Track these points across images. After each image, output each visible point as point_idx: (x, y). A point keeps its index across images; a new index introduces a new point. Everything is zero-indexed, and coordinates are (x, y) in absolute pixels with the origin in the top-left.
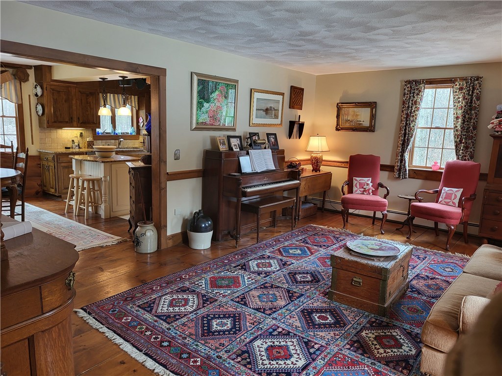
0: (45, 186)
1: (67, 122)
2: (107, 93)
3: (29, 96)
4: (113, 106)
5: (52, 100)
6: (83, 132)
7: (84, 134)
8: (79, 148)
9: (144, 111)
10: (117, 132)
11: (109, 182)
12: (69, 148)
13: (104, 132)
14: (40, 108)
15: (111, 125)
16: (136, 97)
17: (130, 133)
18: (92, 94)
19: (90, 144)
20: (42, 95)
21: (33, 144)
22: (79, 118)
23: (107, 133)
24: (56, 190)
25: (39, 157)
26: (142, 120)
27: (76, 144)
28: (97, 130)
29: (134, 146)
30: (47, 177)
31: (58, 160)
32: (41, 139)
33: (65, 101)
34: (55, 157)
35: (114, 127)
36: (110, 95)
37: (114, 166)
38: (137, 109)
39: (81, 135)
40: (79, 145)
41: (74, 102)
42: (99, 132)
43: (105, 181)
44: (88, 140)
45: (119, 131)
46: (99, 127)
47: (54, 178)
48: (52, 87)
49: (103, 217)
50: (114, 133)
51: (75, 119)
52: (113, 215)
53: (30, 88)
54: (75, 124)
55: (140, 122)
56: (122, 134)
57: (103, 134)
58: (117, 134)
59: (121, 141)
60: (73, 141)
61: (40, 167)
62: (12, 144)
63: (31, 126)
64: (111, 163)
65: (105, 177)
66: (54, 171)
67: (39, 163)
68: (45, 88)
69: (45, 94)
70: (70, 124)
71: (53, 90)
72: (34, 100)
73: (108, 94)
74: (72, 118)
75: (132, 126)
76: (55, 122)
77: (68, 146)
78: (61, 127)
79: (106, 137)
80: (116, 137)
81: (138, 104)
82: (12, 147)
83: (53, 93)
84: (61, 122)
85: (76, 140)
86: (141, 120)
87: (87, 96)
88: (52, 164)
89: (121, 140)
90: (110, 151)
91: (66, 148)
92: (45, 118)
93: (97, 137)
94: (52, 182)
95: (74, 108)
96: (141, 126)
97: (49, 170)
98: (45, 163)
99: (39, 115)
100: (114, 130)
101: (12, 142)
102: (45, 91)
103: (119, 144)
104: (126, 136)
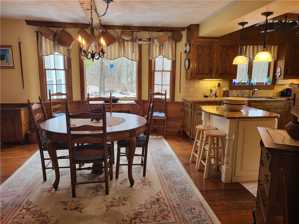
0: (185, 128)
1: (207, 74)
2: (246, 45)
3: (181, 53)
4: (251, 58)
5: (196, 55)
6: (221, 83)
7: (221, 85)
8: (216, 96)
9: (283, 61)
10: (252, 82)
11: (234, 142)
12: (207, 97)
13: (240, 82)
14: (187, 62)
15: (247, 76)
16: (276, 47)
17: (265, 83)
18: (232, 47)
19: (226, 94)
20: (189, 52)
21: (180, 92)
22: (217, 70)
23: (242, 83)
24: (191, 134)
25: (183, 104)
26: (280, 70)
27: (214, 93)
28: (234, 80)
29: (267, 96)
30: (186, 121)
31: (195, 107)
32: (186, 88)
33: (207, 56)
34: (193, 105)
35: (250, 77)
36: (250, 47)
37: (242, 123)
38: (276, 59)
39: (219, 85)
40: (216, 94)
41: (215, 56)
42: (236, 82)
43: (229, 140)
44: (224, 89)
45: (255, 81)
46: (236, 79)
47: (190, 123)
48: (198, 44)
49: (223, 179)
50: (249, 84)
51: (214, 71)
52: (235, 180)
53: (182, 46)
54: (214, 75)
55: (277, 72)
56: (257, 84)
57: (239, 84)
58: (252, 84)
59: (255, 91)
60: (211, 90)
61: (183, 112)
62: (166, 92)
63: (180, 78)
64: (238, 120)
65: (230, 135)
66: (190, 117)
67: (183, 108)
68: (192, 44)
69: (192, 50)
70: (209, 75)
71: (198, 46)
72: (184, 56)
73: (248, 46)
74: (211, 70)
75: (268, 76)
76: (197, 74)
77: (207, 95)
78: (202, 79)
79: (242, 87)
80: (250, 87)
81: (278, 54)
82: (165, 95)
83: (198, 49)
84: (202, 74)
85: (214, 90)
86: (278, 70)
87: (228, 49)
88: (190, 110)
89: (256, 89)
90: (240, 104)
91: (205, 96)
92: (189, 71)
93: (233, 87)
94: (189, 126)
95: (215, 61)
96: (278, 76)
97: (188, 115)
98: (186, 108)
99: (186, 69)
100: (250, 80)
101: (166, 90)
102: (192, 47)
103: (253, 93)
104: (261, 86)
